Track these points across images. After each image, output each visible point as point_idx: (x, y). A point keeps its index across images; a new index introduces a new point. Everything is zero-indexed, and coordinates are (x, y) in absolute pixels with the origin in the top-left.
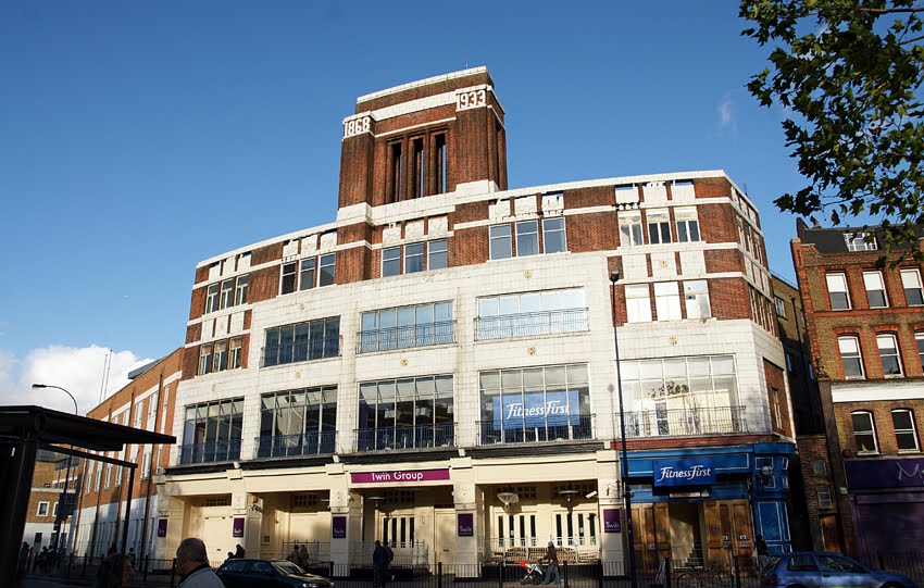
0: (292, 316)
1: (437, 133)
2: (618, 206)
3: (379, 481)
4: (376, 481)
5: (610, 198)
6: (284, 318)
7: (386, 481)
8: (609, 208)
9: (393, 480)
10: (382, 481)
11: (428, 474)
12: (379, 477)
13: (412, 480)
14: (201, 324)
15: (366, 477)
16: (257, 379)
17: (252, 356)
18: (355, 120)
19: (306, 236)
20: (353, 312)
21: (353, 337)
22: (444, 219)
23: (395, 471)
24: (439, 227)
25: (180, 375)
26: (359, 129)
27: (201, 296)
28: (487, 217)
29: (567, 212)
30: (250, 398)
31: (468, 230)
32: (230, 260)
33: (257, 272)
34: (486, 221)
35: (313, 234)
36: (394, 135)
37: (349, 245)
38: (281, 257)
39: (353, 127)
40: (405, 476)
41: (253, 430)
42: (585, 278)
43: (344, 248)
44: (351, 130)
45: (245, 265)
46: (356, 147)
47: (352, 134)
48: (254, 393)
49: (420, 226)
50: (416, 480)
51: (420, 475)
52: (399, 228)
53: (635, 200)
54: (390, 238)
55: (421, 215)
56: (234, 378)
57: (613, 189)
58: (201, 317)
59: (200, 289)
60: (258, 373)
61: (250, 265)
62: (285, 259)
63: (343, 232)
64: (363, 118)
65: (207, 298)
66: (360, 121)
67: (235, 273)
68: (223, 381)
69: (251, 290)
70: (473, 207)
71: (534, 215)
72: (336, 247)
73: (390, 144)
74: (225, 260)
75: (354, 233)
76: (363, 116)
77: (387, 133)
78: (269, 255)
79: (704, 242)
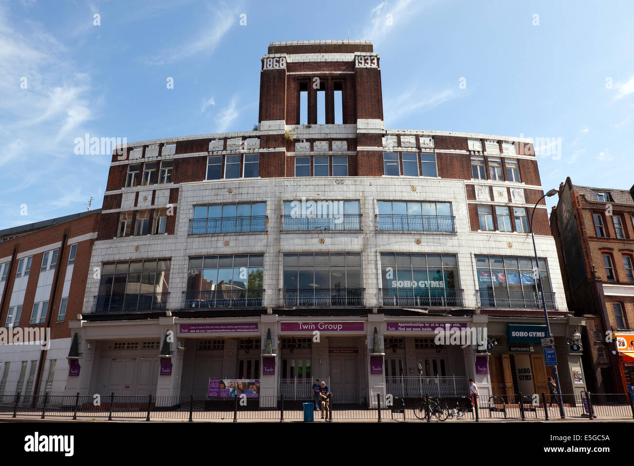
0: (219, 197)
1: (336, 81)
2: (470, 151)
3: (305, 330)
4: (303, 330)
5: (464, 145)
6: (213, 198)
8: (464, 152)
9: (317, 329)
10: (309, 330)
11: (346, 327)
12: (305, 327)
13: (333, 330)
14: (121, 195)
15: (294, 326)
16: (185, 244)
17: (180, 225)
18: (273, 58)
19: (232, 138)
20: (277, 199)
21: (277, 218)
22: (345, 143)
23: (319, 323)
24: (340, 147)
25: (95, 235)
26: (276, 65)
27: (121, 172)
28: (381, 145)
29: (437, 151)
30: (178, 259)
31: (368, 151)
32: (153, 147)
33: (183, 159)
34: (380, 148)
35: (238, 137)
36: (303, 76)
37: (272, 150)
38: (207, 150)
39: (271, 63)
40: (327, 327)
41: (180, 285)
42: (452, 196)
43: (268, 151)
44: (270, 65)
45: (169, 153)
46: (274, 78)
47: (271, 68)
48: (182, 255)
49: (325, 144)
50: (337, 330)
51: (340, 327)
52: (308, 144)
53: (480, 150)
54: (301, 149)
55: (326, 137)
56: (159, 241)
57: (465, 140)
58: (121, 189)
59: (119, 166)
60: (186, 239)
61: (174, 153)
62: (211, 153)
63: (265, 139)
64: (279, 58)
65: (127, 174)
66: (278, 59)
67: (159, 157)
68: (147, 243)
69: (177, 172)
70: (371, 136)
71: (415, 149)
72: (260, 150)
73: (299, 81)
74: (147, 146)
75: (276, 141)
76: (279, 56)
77: (297, 73)
78: (195, 147)
79: (523, 183)
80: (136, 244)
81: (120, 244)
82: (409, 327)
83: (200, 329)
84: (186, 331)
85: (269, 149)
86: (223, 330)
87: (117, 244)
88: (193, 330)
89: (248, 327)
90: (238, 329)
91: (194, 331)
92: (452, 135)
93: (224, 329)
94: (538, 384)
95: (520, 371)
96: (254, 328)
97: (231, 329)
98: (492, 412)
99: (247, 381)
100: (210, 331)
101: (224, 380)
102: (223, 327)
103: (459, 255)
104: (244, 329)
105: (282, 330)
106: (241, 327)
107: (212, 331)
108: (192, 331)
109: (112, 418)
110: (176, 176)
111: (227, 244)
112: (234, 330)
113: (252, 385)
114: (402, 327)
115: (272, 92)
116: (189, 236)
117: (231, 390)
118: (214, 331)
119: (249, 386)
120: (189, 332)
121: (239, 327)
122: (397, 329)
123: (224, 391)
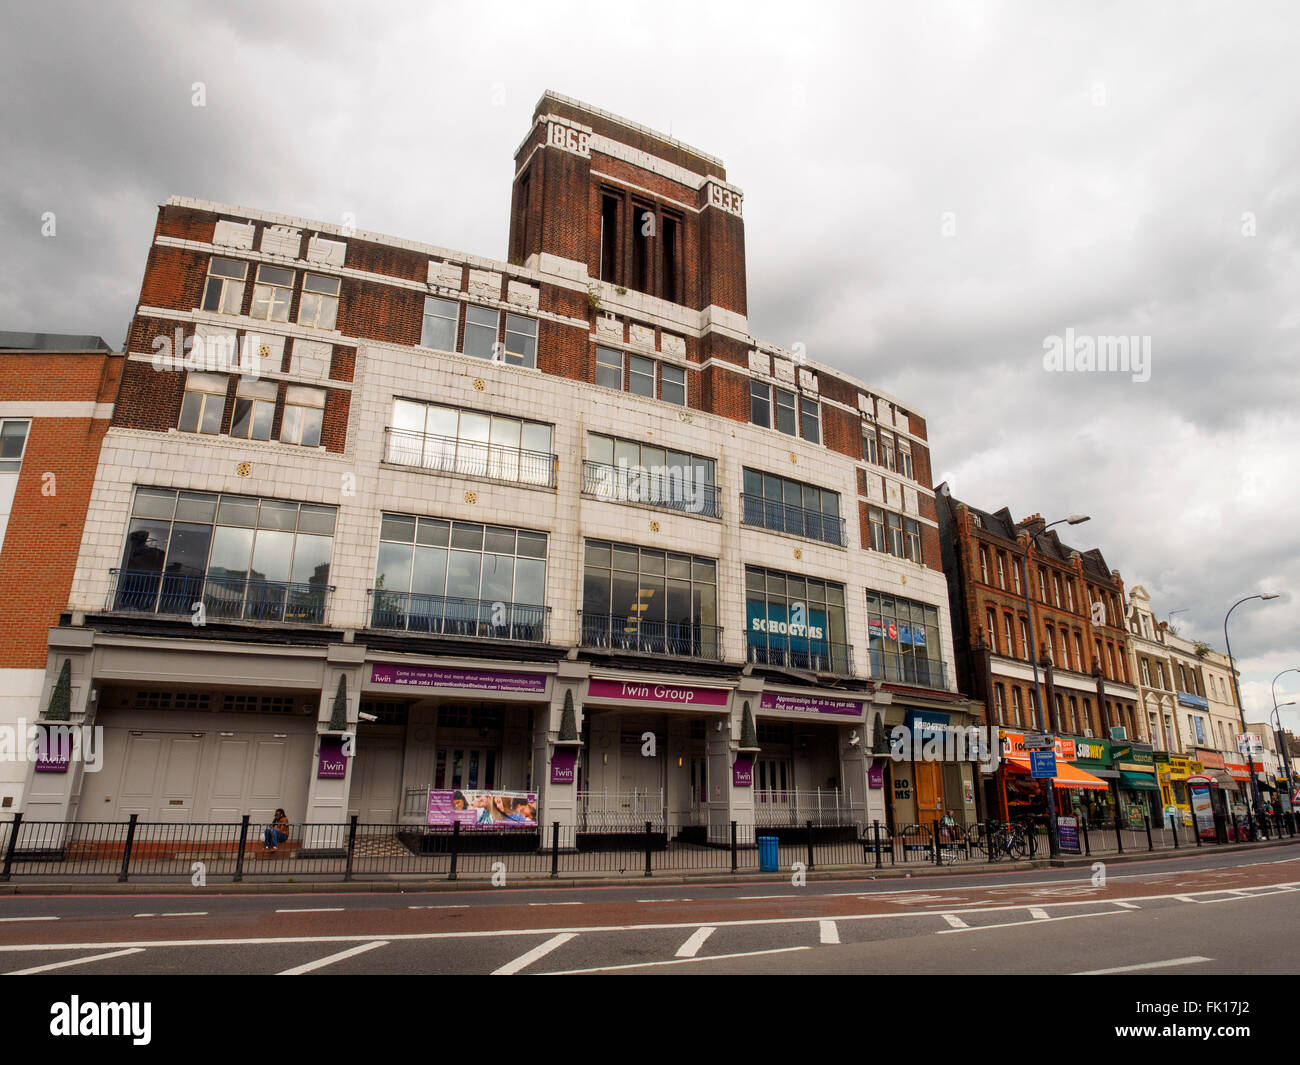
0: (454, 393)
1: (667, 216)
2: (860, 412)
3: (632, 697)
4: (627, 696)
5: (854, 399)
6: (440, 391)
7: (641, 698)
8: (854, 411)
9: (652, 697)
10: (636, 697)
11: (701, 694)
12: (632, 691)
13: (678, 700)
14: (190, 325)
15: (614, 687)
16: (374, 481)
17: (360, 435)
18: (567, 128)
19: (479, 268)
20: (575, 425)
21: (575, 464)
22: (681, 341)
23: (656, 685)
24: (674, 350)
25: (106, 410)
26: (572, 145)
27: (190, 267)
28: (746, 365)
29: (822, 399)
30: (356, 512)
31: (728, 372)
32: (284, 231)
33: (365, 283)
34: (746, 370)
35: (492, 271)
36: (612, 184)
37: (563, 319)
38: (424, 279)
39: (562, 136)
40: (669, 694)
41: (361, 574)
42: (841, 484)
43: (555, 320)
44: (560, 140)
45: (328, 257)
46: (569, 171)
47: (560, 146)
48: (364, 505)
49: (648, 335)
50: (684, 701)
51: (690, 695)
52: (620, 325)
53: (872, 413)
54: (607, 332)
55: (652, 321)
56: (307, 463)
57: (856, 390)
58: (189, 310)
59: (183, 251)
60: (376, 470)
61: (342, 262)
62: (434, 288)
63: (550, 293)
64: (579, 132)
65: (207, 278)
66: (575, 134)
67: (302, 261)
68: (273, 459)
69: (348, 310)
70: (732, 344)
71: (793, 386)
72: (540, 312)
73: (602, 192)
74: (269, 225)
75: (570, 303)
76: (579, 129)
77: (601, 174)
78: (394, 265)
79: (916, 482)
80: (241, 456)
81: (193, 448)
82: (790, 704)
83: (419, 679)
84: (387, 679)
85: (559, 317)
86: (471, 685)
87: (182, 447)
88: (403, 678)
89: (524, 682)
90: (504, 684)
91: (406, 681)
92: (839, 377)
93: (473, 682)
94: (923, 805)
95: (898, 784)
96: (537, 686)
97: (488, 683)
98: (908, 852)
99: (513, 795)
100: (440, 684)
101: (462, 791)
102: (472, 678)
103: (849, 587)
104: (516, 686)
105: (591, 694)
106: (511, 681)
107: (445, 684)
108: (400, 681)
109: (353, 877)
110: (347, 318)
111: (471, 498)
112: (495, 687)
113: (522, 804)
114: (782, 704)
115: (564, 199)
116: (384, 466)
117: (480, 811)
118: (451, 684)
119: (515, 806)
120: (393, 682)
121: (505, 680)
122: (774, 707)
123: (466, 814)
